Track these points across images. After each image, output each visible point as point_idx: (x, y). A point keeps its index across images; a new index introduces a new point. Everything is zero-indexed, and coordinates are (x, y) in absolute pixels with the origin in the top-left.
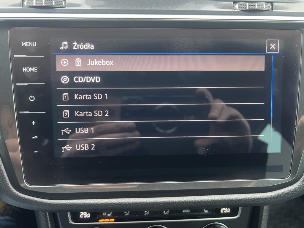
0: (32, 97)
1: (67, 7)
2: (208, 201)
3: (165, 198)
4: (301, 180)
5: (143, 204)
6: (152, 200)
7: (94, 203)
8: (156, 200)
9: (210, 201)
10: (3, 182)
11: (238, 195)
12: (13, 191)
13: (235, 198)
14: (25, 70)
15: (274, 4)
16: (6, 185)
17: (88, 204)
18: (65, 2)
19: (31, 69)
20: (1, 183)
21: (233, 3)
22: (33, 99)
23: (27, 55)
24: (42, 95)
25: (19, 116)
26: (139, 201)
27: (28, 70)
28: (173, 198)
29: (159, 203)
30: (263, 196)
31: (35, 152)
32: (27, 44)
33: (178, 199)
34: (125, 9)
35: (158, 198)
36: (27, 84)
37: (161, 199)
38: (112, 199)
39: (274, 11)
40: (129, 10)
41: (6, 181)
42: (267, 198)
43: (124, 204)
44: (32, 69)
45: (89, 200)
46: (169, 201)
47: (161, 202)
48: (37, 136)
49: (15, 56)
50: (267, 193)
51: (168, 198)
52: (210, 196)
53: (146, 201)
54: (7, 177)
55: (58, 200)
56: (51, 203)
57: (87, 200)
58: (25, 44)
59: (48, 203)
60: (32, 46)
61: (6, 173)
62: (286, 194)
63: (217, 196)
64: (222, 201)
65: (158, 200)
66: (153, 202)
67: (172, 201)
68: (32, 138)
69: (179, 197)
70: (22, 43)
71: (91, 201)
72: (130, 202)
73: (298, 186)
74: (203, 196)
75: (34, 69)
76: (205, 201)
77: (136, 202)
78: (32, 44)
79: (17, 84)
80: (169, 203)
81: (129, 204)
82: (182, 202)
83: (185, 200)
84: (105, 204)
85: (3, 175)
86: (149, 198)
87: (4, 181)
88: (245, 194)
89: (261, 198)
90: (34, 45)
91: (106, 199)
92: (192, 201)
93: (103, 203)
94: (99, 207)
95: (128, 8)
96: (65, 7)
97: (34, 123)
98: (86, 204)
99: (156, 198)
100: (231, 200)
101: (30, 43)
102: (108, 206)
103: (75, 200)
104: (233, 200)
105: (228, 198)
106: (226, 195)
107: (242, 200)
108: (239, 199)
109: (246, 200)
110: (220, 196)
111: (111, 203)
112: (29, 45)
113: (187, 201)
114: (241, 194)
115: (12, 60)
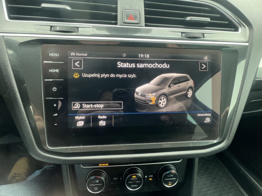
0: (55, 88)
1: (80, 32)
2: (169, 156)
3: (141, 154)
4: (225, 141)
5: (127, 159)
6: (133, 156)
7: (94, 159)
8: (136, 155)
9: (170, 156)
10: (32, 146)
11: (187, 151)
12: (38, 152)
13: (186, 154)
14: (50, 71)
15: (205, 35)
16: (34, 148)
17: (90, 159)
18: (78, 29)
19: (54, 71)
20: (30, 146)
21: (181, 33)
22: (55, 89)
23: (52, 61)
24: (61, 87)
25: (45, 100)
26: (124, 157)
27: (53, 71)
28: (146, 154)
29: (138, 158)
30: (203, 152)
31: (55, 124)
32: (53, 55)
33: (149, 155)
34: (116, 34)
35: (137, 154)
36: (51, 80)
37: (139, 155)
38: (106, 156)
39: (205, 38)
40: (118, 35)
41: (34, 145)
42: (206, 153)
43: (114, 159)
44: (56, 70)
45: (90, 156)
46: (144, 157)
47: (139, 157)
48: (57, 114)
49: (45, 62)
50: (205, 150)
51: (143, 154)
52: (170, 152)
53: (128, 157)
54: (34, 142)
55: (70, 157)
56: (64, 159)
57: (89, 157)
58: (51, 55)
59: (62, 160)
60: (56, 56)
61: (34, 139)
62: (217, 150)
63: (174, 152)
64: (178, 156)
65: (137, 156)
66: (134, 158)
67: (146, 156)
68: (54, 115)
69: (150, 153)
70: (50, 54)
71: (92, 157)
72: (118, 158)
73: (224, 145)
74: (166, 153)
75: (57, 71)
76: (167, 156)
77: (122, 158)
78: (56, 55)
79: (45, 80)
80: (144, 158)
81: (117, 159)
82: (152, 157)
83: (154, 155)
84: (101, 160)
85: (32, 141)
86: (130, 155)
87: (32, 144)
88: (191, 151)
89: (201, 153)
90: (58, 55)
91: (102, 156)
92: (159, 156)
93: (100, 159)
94: (97, 162)
95: (118, 34)
96: (78, 32)
97: (55, 105)
98: (89, 159)
99: (135, 154)
100: (183, 155)
101: (55, 54)
102: (103, 161)
103: (81, 157)
104: (185, 155)
105: (181, 154)
106: (180, 152)
107: (190, 155)
108: (189, 154)
109: (192, 155)
110: (176, 152)
111: (105, 159)
112: (54, 55)
113: (156, 156)
114: (189, 151)
115: (43, 64)
